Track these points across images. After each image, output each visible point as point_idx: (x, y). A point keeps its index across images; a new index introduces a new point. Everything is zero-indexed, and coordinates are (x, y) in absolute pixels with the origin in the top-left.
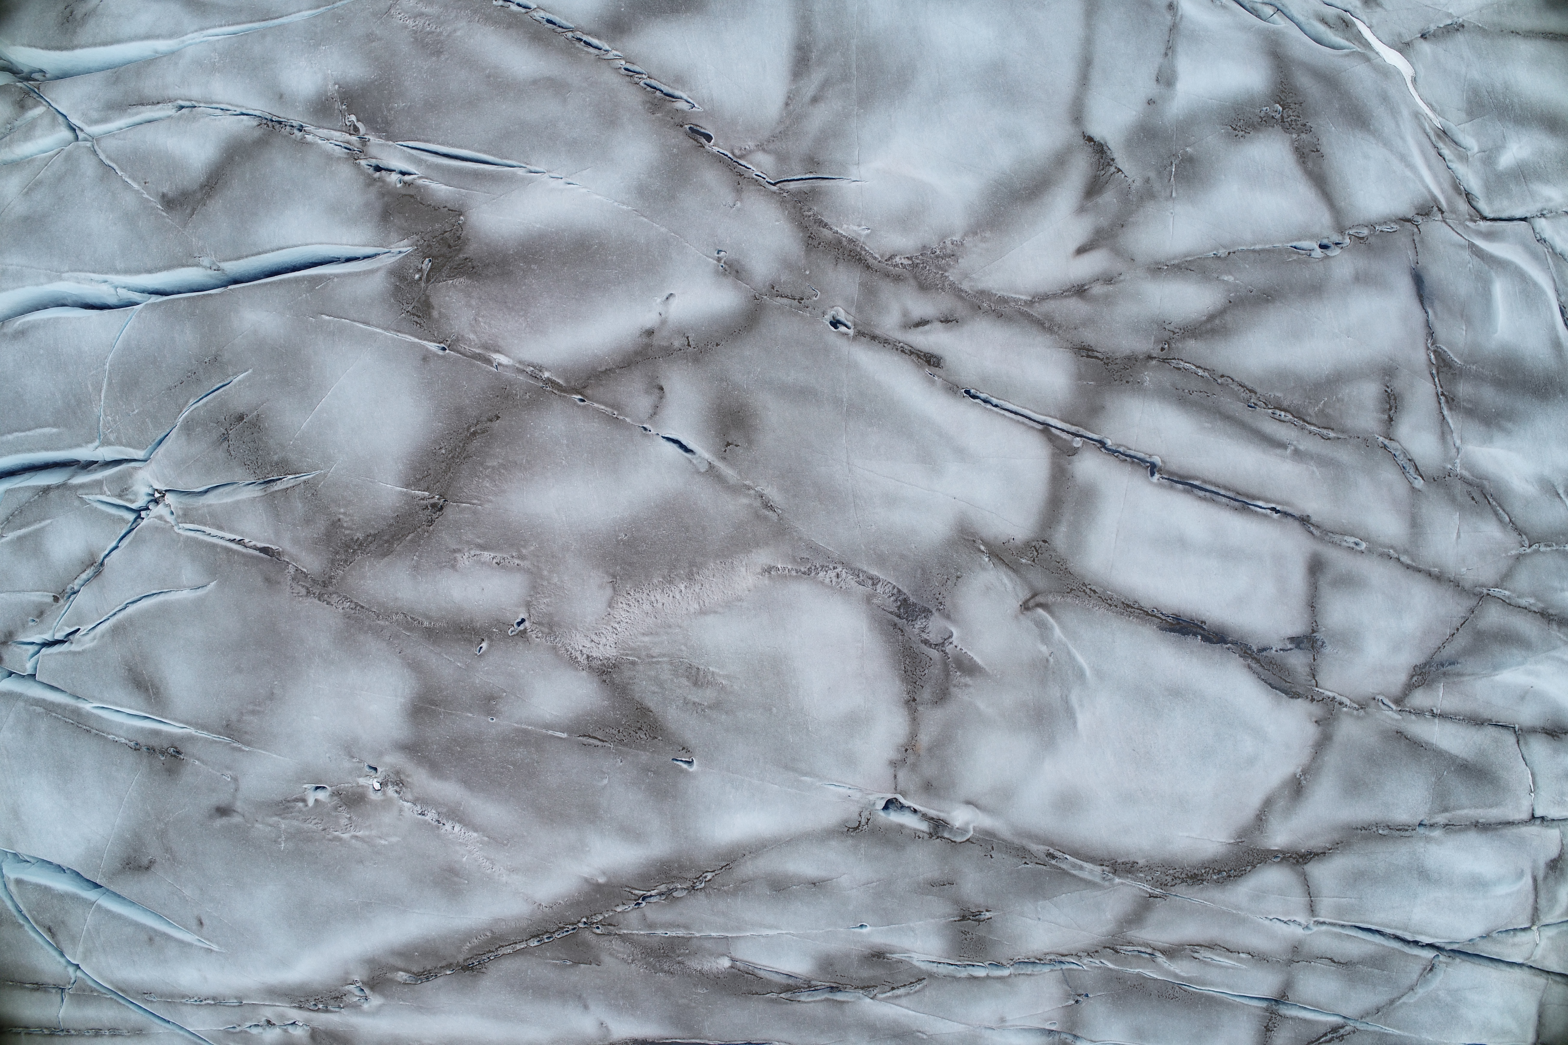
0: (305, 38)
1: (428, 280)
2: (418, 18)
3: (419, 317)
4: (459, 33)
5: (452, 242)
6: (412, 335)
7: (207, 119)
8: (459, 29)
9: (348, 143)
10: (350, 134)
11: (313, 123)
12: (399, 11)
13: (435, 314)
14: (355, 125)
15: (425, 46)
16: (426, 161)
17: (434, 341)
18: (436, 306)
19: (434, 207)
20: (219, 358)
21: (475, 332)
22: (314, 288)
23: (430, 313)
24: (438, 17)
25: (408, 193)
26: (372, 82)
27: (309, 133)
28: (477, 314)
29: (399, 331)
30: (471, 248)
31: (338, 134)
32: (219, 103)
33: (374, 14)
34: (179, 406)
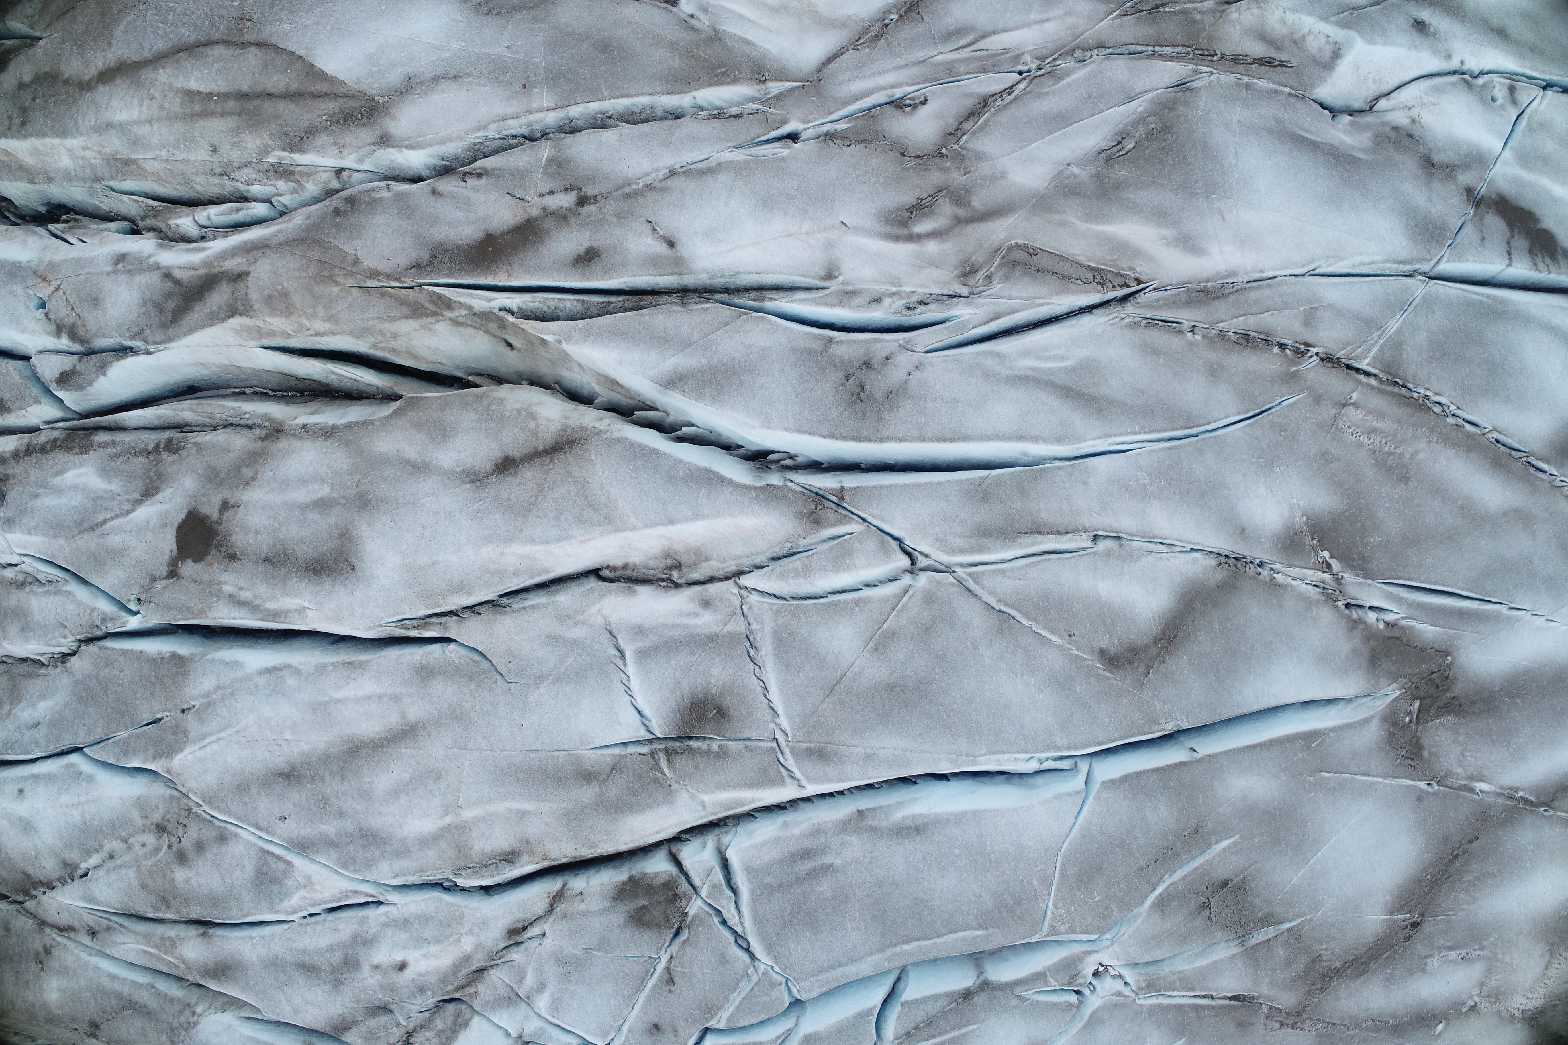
0: (1253, 456)
1: (1418, 722)
2: (1372, 435)
3: (1412, 759)
4: (1421, 456)
5: (1439, 683)
6: (1407, 778)
7: (1151, 558)
8: (1421, 451)
9: (1323, 582)
10: (1324, 572)
11: (1283, 561)
12: (1348, 424)
13: (1426, 754)
14: (1326, 562)
15: (1389, 470)
16: (1406, 600)
17: (1426, 780)
18: (1426, 746)
19: (1421, 648)
20: (1200, 830)
21: (1462, 767)
22: (1308, 747)
23: (1421, 755)
24: (1395, 435)
25: (1392, 635)
26: (1343, 513)
27: (1278, 572)
28: (1465, 749)
29: (1396, 777)
30: (1459, 687)
31: (1310, 572)
32: (1165, 539)
33: (1320, 426)
34: (1153, 885)
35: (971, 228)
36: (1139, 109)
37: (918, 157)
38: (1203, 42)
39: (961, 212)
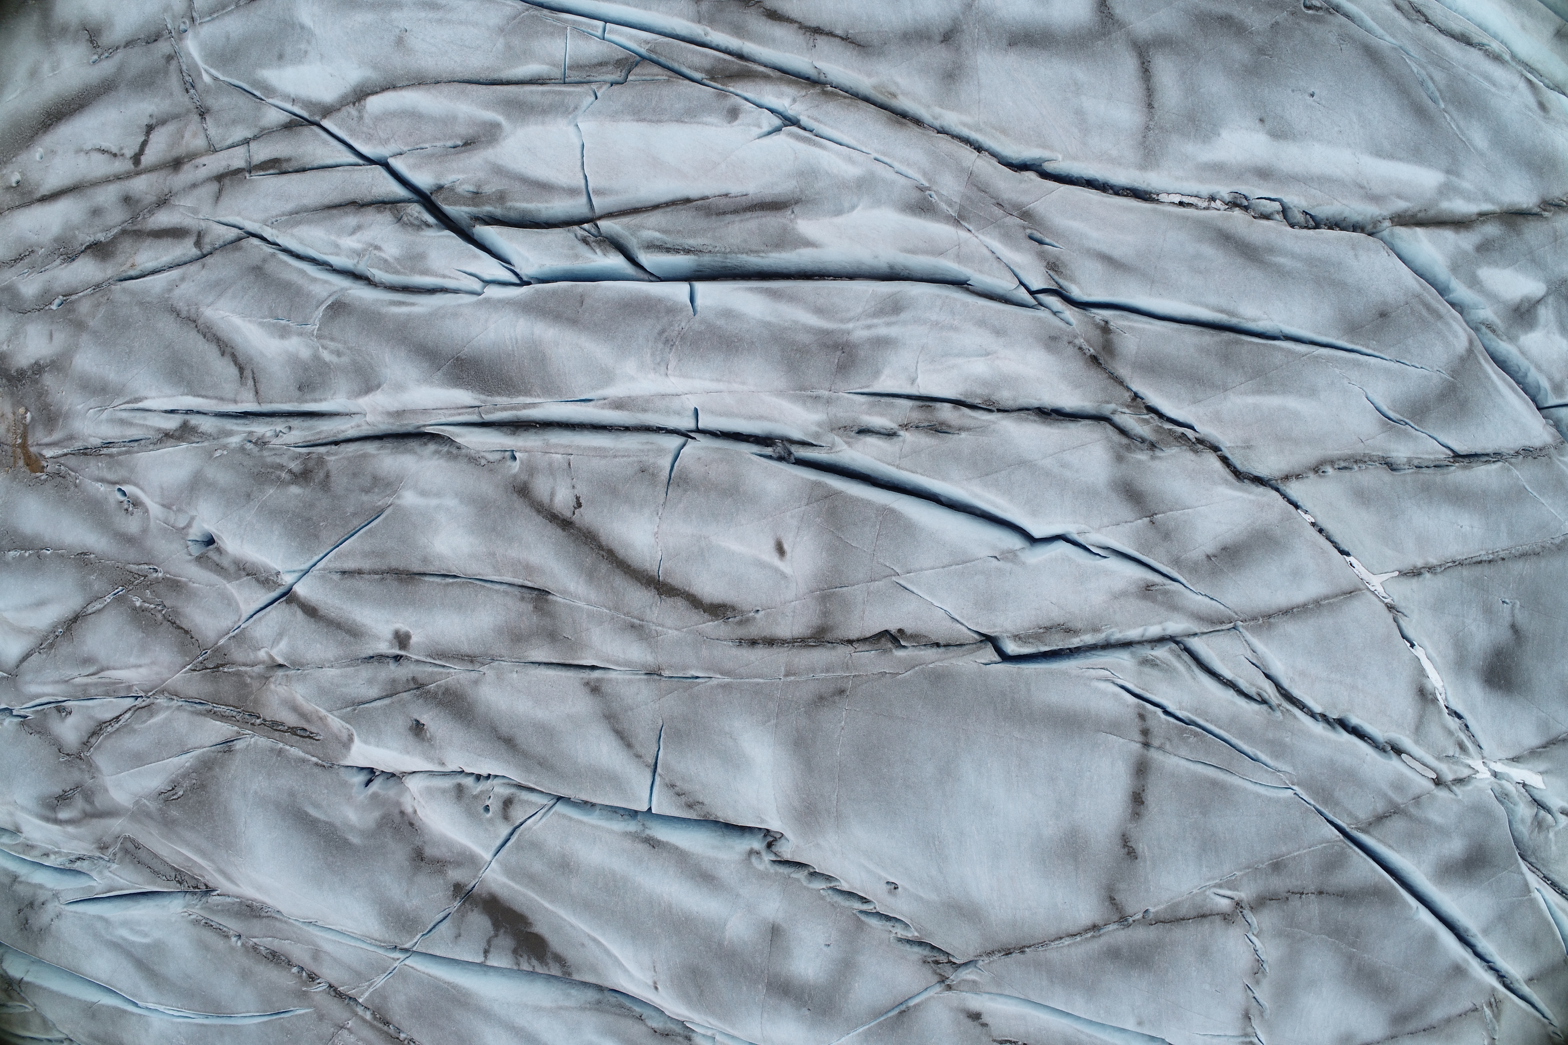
35: (95, 821)
36: (187, 764)
37: (68, 755)
38: (250, 707)
39: (88, 808)
